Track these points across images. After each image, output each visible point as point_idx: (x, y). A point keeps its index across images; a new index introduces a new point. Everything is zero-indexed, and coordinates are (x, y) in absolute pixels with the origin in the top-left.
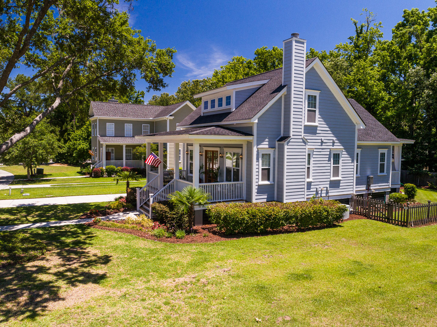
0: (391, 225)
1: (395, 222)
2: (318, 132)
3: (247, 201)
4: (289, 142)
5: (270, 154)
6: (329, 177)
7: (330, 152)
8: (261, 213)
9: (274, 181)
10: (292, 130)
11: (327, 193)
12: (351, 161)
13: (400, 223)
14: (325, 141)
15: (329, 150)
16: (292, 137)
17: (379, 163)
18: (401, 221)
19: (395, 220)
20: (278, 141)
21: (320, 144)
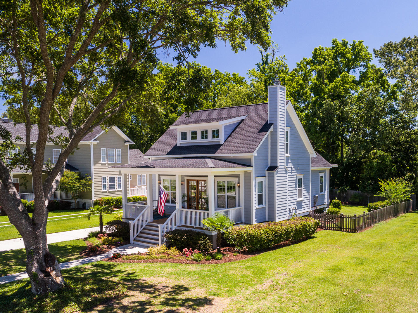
0: (343, 232)
1: (346, 230)
2: (289, 161)
3: (246, 224)
4: (278, 171)
5: (262, 182)
6: (296, 198)
7: (296, 177)
8: (272, 231)
9: (265, 205)
10: (279, 161)
11: (296, 212)
13: (350, 230)
14: (293, 169)
16: (279, 167)
17: (320, 184)
18: (351, 229)
19: (346, 228)
20: (268, 170)
21: (290, 171)
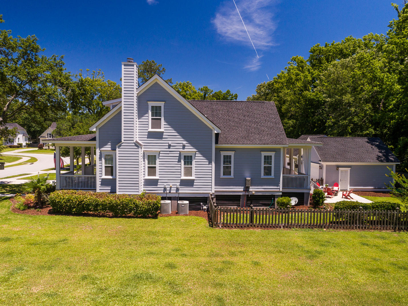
2: (164, 137)
6: (180, 176)
7: (180, 154)
9: (116, 176)
12: (208, 163)
14: (172, 145)
15: (179, 152)
16: (123, 142)
17: (263, 165)
21: (167, 147)
